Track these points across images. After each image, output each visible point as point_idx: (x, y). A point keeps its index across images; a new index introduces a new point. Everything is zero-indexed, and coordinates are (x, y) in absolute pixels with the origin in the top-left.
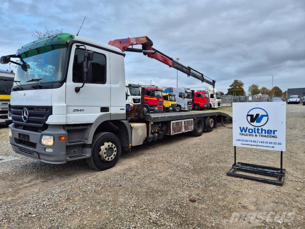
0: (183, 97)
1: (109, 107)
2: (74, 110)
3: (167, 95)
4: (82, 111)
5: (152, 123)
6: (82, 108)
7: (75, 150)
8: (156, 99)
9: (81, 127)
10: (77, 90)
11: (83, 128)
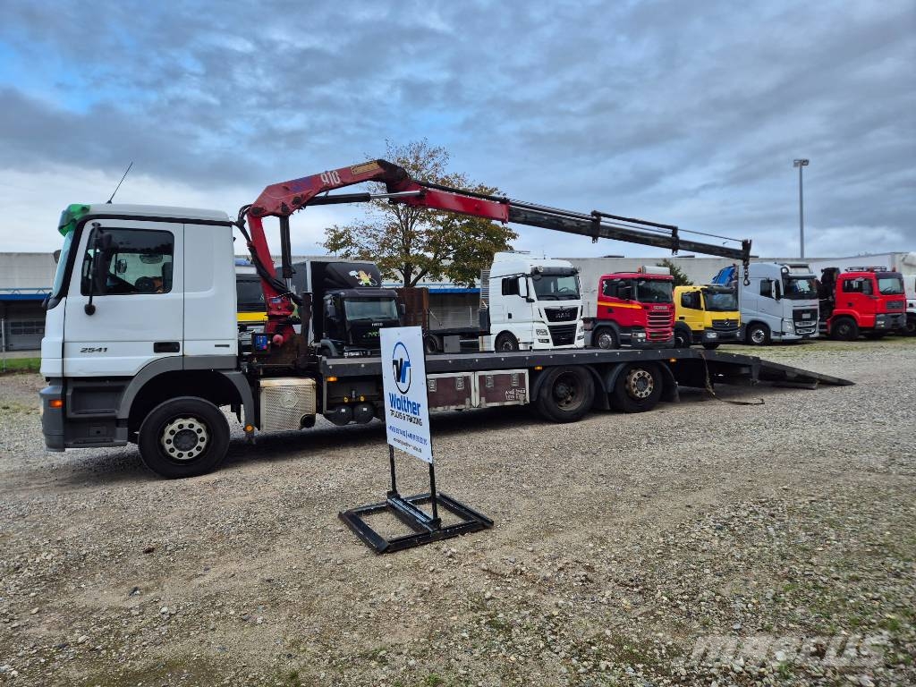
0: (774, 294)
1: (181, 343)
2: (84, 350)
3: (698, 292)
4: (103, 350)
5: (332, 379)
6: (103, 346)
7: (99, 429)
8: (640, 308)
9: (108, 384)
10: (90, 310)
11: (114, 384)
